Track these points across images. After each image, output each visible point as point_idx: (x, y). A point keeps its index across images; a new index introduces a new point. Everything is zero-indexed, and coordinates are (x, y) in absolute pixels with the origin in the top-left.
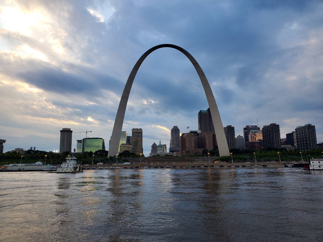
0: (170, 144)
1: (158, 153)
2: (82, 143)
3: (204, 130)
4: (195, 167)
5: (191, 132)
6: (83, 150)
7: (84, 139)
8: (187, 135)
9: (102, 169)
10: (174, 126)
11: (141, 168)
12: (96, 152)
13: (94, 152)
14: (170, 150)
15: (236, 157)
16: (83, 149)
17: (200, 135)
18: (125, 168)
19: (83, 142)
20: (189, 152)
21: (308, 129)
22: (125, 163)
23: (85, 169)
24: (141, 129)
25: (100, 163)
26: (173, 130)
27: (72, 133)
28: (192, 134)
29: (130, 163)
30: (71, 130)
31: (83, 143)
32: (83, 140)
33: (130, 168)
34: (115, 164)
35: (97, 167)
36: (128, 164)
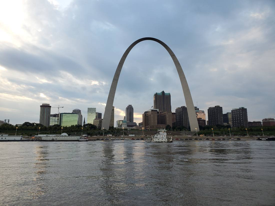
16: (60, 122)
18: (133, 139)
19: (60, 116)
20: (153, 127)
21: (242, 111)
22: (130, 135)
26: (128, 108)
30: (50, 105)
33: (137, 139)
34: (122, 136)
36: (133, 136)
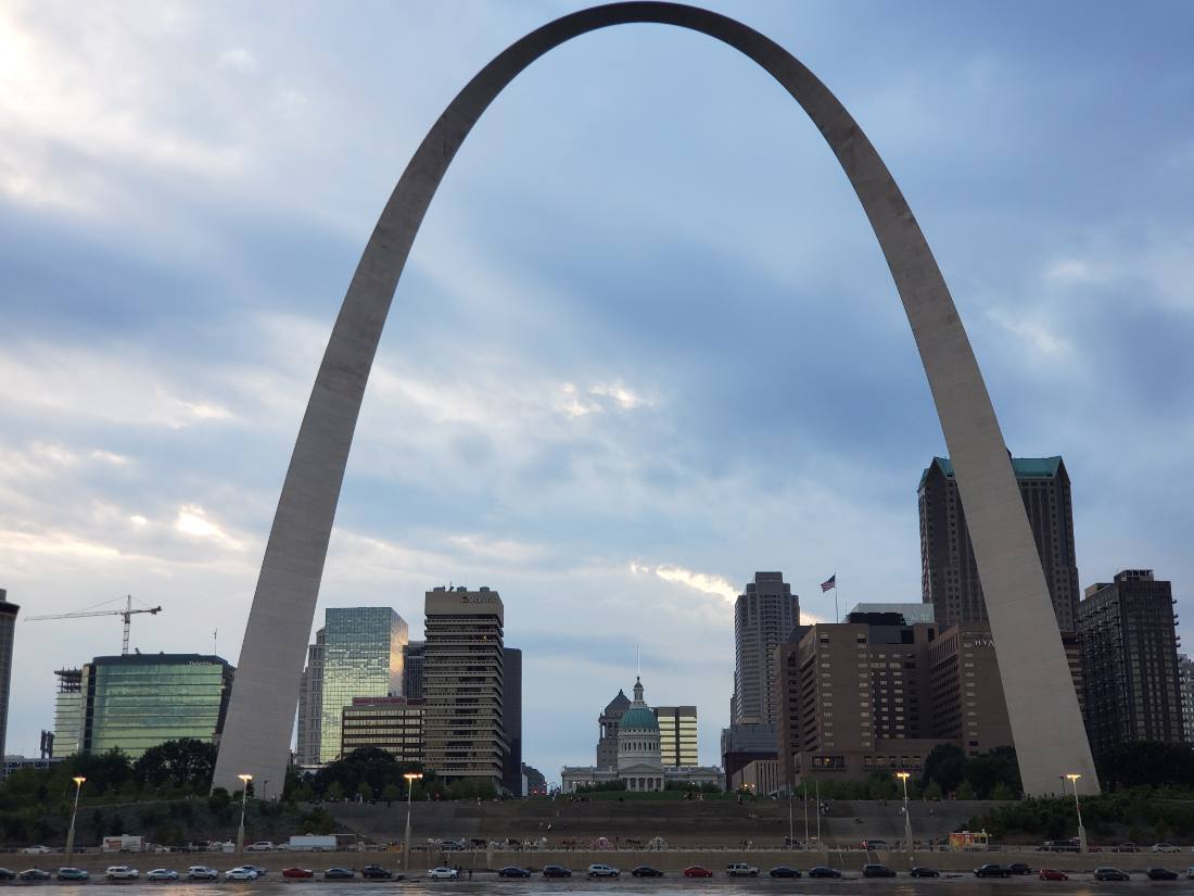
0: (733, 701)
1: (622, 765)
2: (85, 691)
3: (966, 601)
4: (795, 875)
5: (854, 618)
6: (87, 743)
7: (99, 661)
8: (825, 636)
9: (131, 879)
10: (759, 575)
11: (400, 879)
12: (153, 756)
13: (140, 754)
14: (730, 745)
15: (1126, 803)
16: (88, 733)
17: (921, 637)
18: (297, 876)
19: (92, 681)
20: (838, 762)
22: (297, 842)
23: (12, 877)
24: (488, 596)
25: (125, 839)
26: (753, 597)
27: (12, 620)
28: (861, 636)
29: (330, 841)
31: (91, 691)
32: (92, 668)
33: (330, 878)
34: (229, 846)
35: (98, 863)
36: (318, 849)
